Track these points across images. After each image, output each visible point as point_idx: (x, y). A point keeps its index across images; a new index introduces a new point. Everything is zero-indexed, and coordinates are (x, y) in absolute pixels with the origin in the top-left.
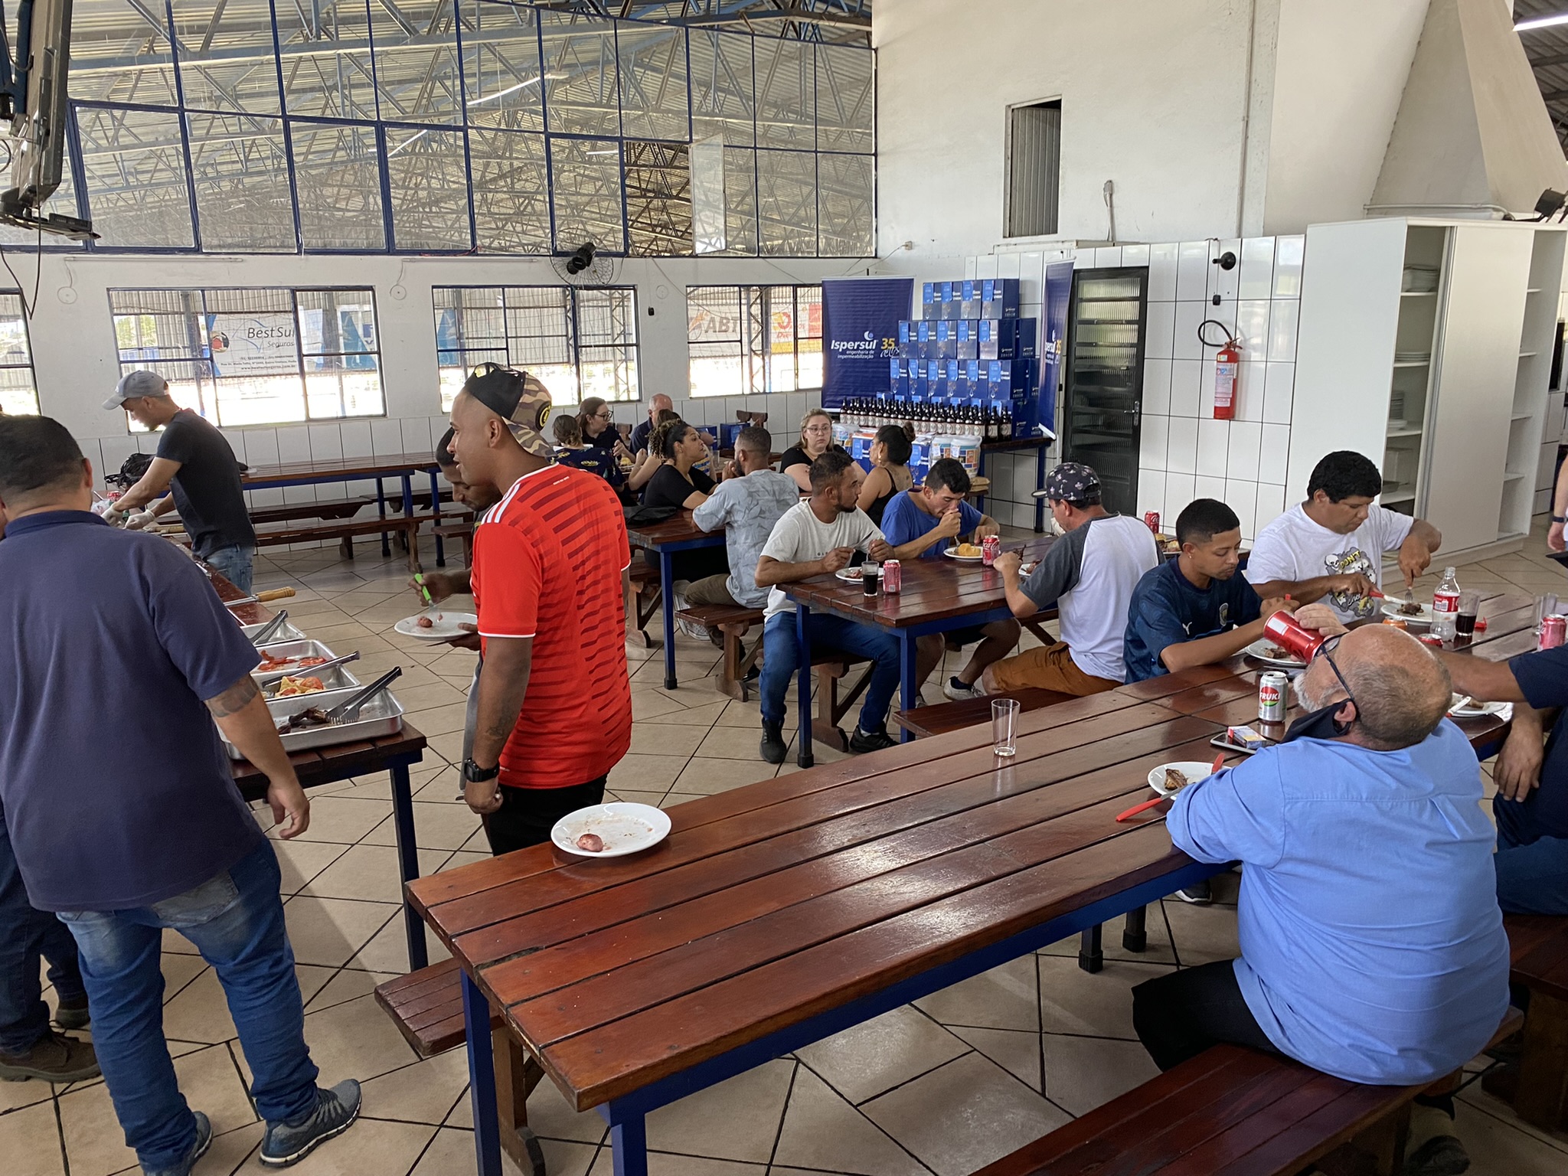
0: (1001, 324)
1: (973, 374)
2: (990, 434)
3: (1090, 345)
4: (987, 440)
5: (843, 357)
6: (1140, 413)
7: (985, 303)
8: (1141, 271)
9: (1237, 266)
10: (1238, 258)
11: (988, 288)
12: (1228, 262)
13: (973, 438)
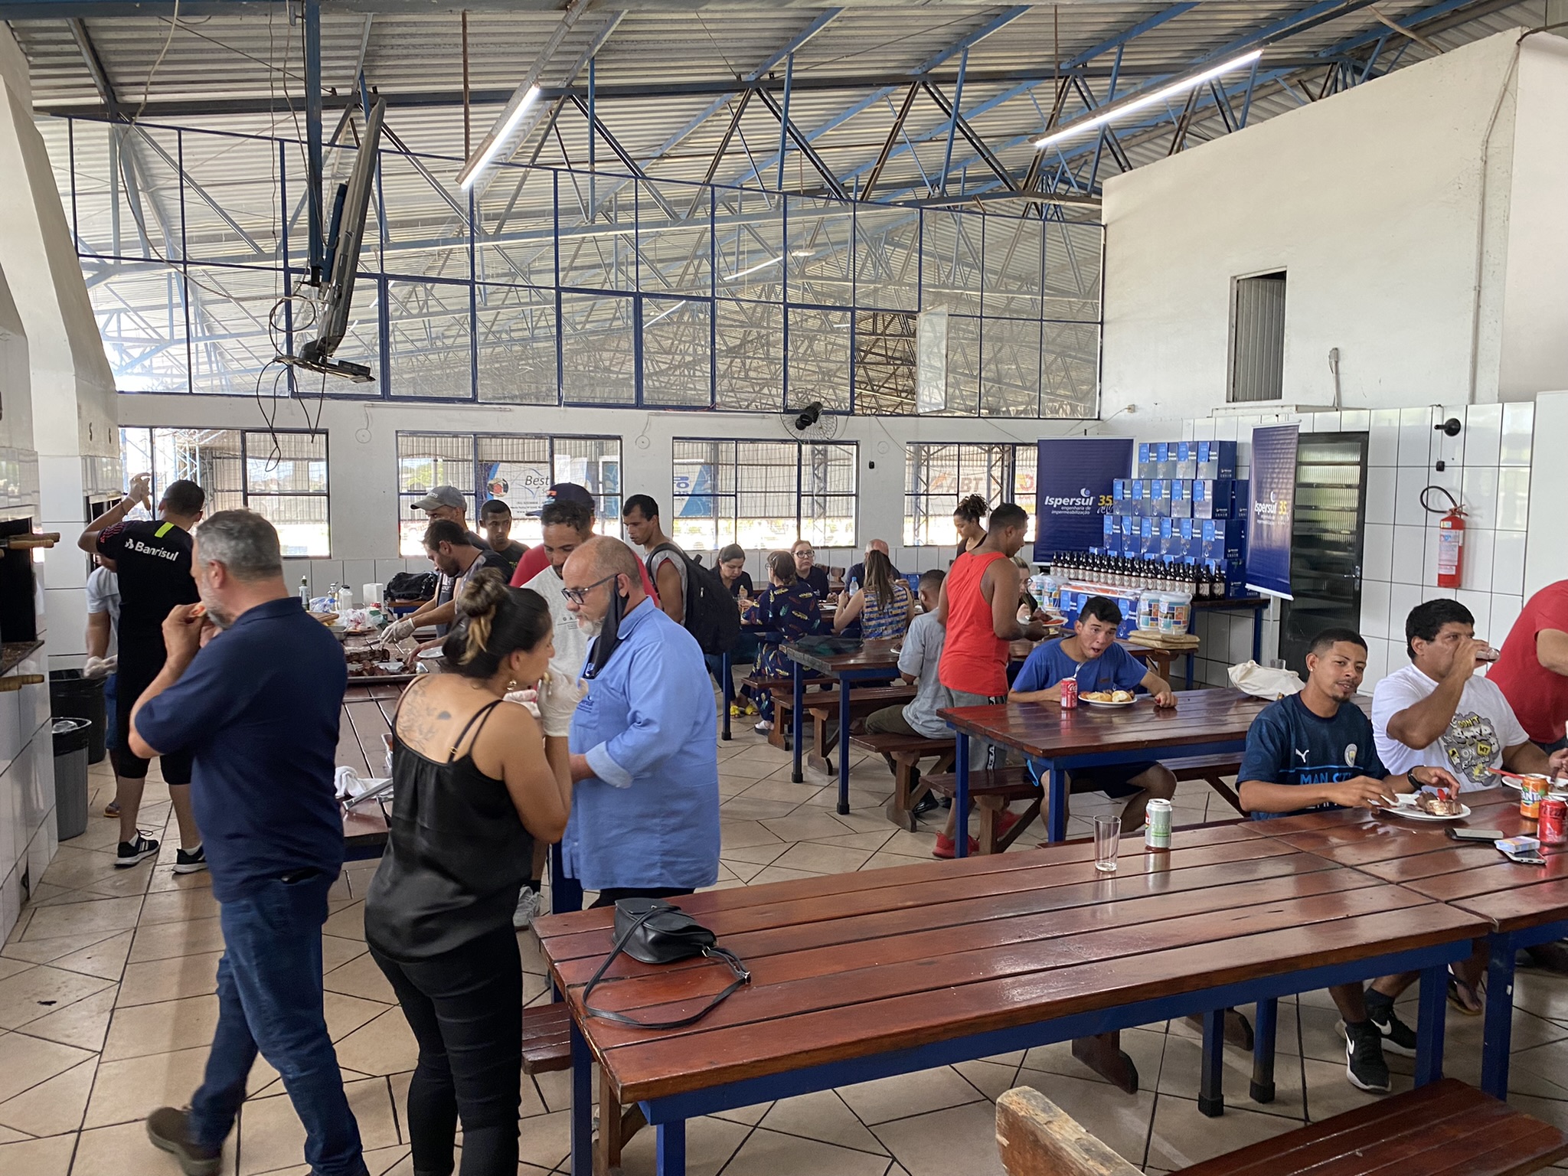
0: (1216, 484)
1: (1187, 532)
2: (1201, 592)
3: (1309, 508)
4: (1197, 597)
5: (1057, 512)
6: (1361, 578)
7: (1201, 464)
8: (1362, 436)
9: (1461, 433)
10: (1462, 424)
11: (1204, 449)
12: (1452, 428)
13: (1183, 594)
